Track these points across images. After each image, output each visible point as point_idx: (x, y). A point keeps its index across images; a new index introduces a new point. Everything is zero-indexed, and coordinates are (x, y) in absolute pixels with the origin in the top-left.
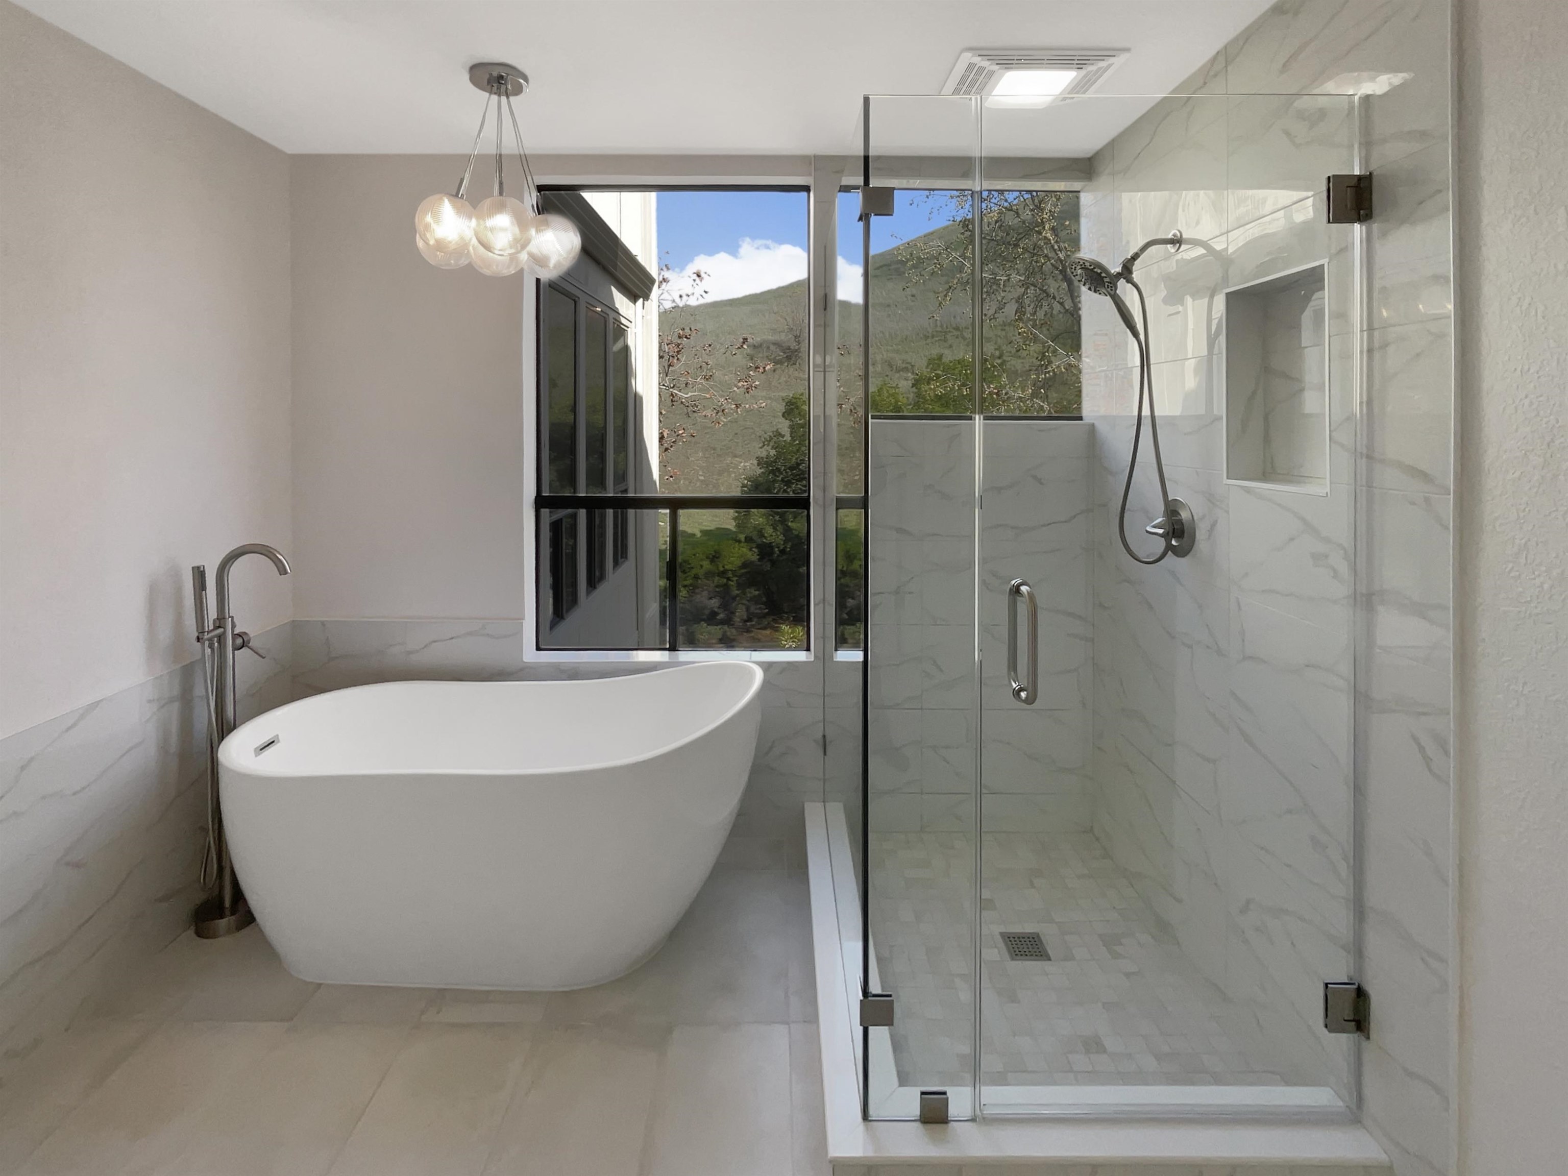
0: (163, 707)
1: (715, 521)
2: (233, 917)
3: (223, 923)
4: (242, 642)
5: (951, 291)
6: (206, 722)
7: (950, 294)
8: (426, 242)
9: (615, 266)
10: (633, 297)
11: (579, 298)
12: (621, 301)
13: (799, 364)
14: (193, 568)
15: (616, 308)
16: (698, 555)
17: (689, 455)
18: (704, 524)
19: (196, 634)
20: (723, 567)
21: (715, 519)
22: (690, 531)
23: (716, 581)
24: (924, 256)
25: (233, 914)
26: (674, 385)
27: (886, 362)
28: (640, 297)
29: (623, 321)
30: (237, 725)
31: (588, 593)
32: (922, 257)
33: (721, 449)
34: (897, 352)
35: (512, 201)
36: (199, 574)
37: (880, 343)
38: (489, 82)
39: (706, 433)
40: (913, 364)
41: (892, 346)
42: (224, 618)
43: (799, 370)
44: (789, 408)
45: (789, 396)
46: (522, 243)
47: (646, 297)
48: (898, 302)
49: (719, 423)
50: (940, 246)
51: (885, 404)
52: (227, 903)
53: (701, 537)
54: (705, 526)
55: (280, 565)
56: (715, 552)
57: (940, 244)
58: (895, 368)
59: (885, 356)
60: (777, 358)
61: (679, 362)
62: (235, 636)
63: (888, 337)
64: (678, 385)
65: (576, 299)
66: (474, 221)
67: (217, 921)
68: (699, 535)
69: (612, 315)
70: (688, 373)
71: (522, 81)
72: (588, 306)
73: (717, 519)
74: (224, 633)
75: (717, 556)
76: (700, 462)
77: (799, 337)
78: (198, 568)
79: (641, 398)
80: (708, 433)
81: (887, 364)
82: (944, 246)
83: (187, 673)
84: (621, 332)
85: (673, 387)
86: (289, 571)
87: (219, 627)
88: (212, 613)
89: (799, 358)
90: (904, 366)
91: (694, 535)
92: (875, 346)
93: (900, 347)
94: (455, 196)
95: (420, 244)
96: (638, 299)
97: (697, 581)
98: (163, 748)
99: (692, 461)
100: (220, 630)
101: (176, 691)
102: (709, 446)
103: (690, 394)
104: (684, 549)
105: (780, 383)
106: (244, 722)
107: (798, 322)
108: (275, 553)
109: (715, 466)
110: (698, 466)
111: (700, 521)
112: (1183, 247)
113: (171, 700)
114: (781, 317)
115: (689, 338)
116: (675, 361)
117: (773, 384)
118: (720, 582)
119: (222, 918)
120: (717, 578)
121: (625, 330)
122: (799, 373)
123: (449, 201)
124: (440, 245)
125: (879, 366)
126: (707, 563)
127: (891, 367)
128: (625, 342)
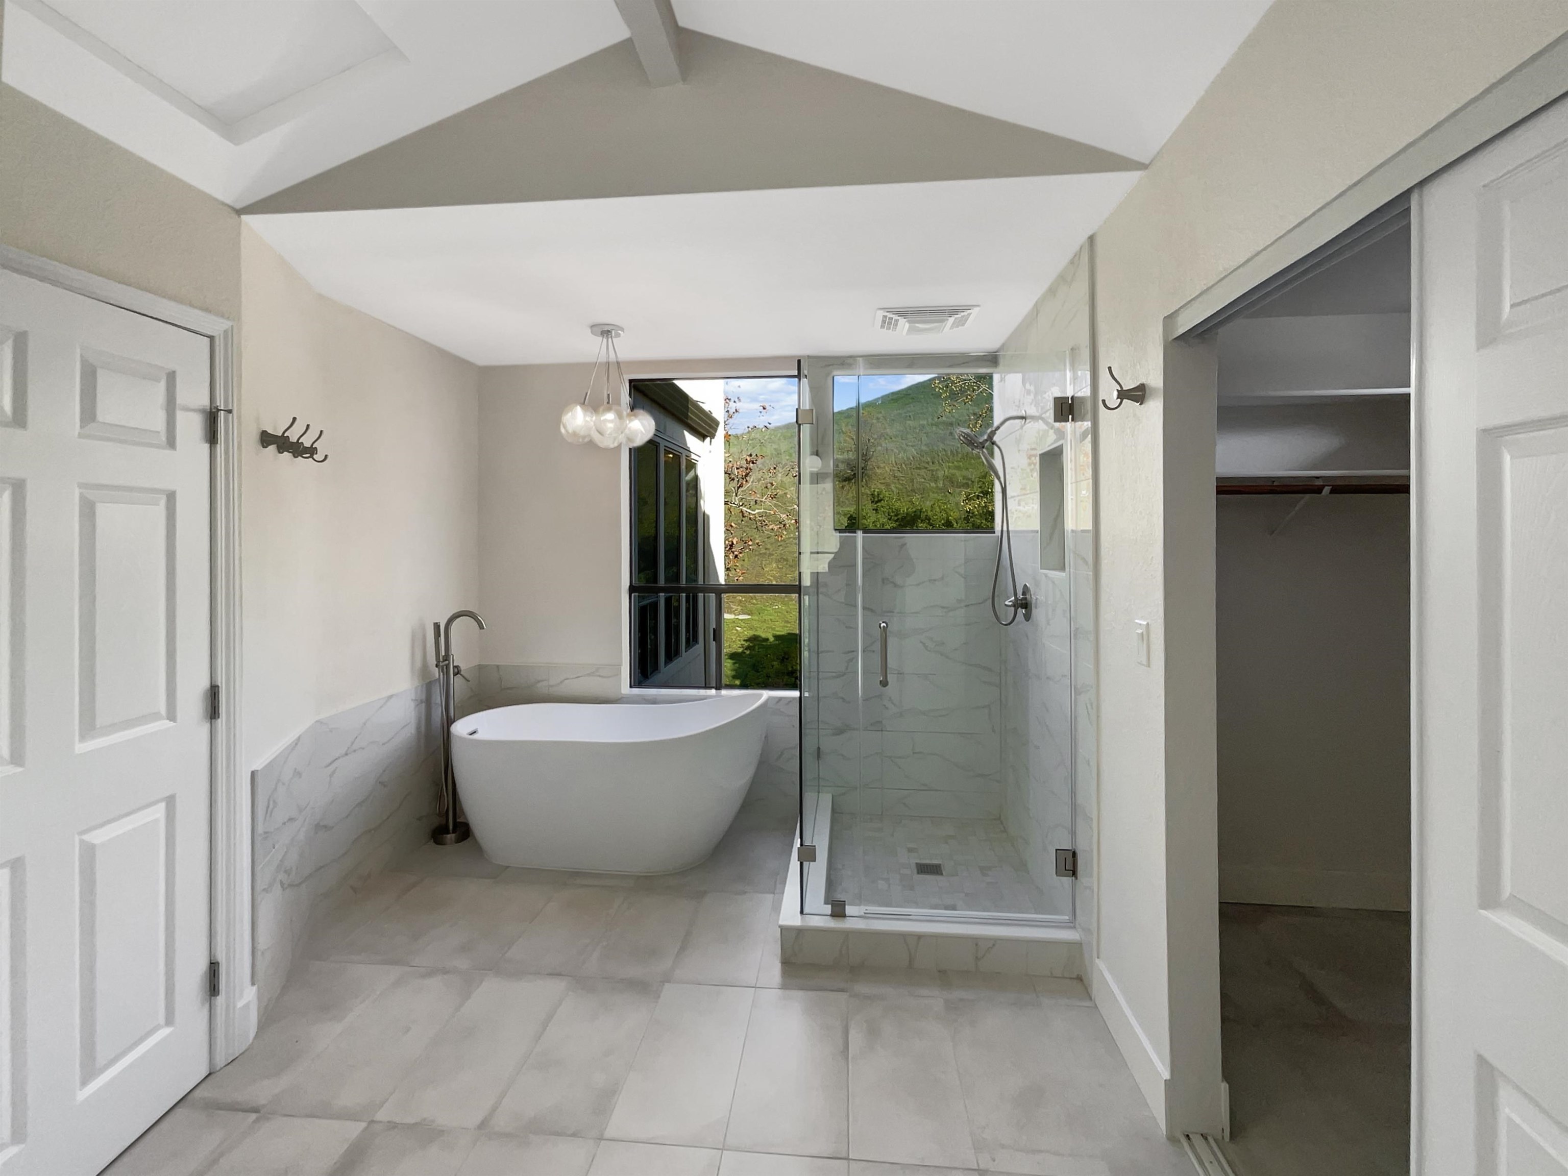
0: (418, 705)
1: (787, 627)
2: (454, 835)
3: (450, 837)
4: (457, 671)
5: (981, 419)
6: (440, 715)
7: (980, 422)
8: (567, 431)
9: (687, 417)
10: (702, 436)
11: (659, 443)
12: (691, 441)
13: (866, 480)
14: (434, 623)
15: (688, 447)
16: (769, 656)
17: (763, 566)
18: (777, 629)
19: (436, 663)
20: (792, 667)
21: (786, 625)
22: (763, 635)
23: (785, 680)
24: (956, 389)
25: (453, 833)
26: (743, 504)
27: (947, 478)
28: (707, 436)
29: (693, 456)
30: (455, 720)
31: (666, 663)
32: (955, 389)
33: (793, 560)
34: (958, 468)
35: (614, 407)
36: (437, 626)
37: (942, 460)
38: (601, 334)
39: (779, 546)
40: (973, 480)
41: (953, 463)
42: (449, 655)
43: (865, 486)
44: (850, 522)
45: (851, 511)
46: (621, 429)
47: (712, 436)
48: (961, 421)
49: (781, 537)
50: (971, 379)
51: (937, 519)
52: (451, 828)
53: (774, 641)
54: (777, 631)
55: (480, 624)
56: (785, 653)
57: (971, 378)
58: (956, 484)
59: (946, 473)
60: (845, 476)
61: (747, 483)
62: (455, 667)
63: (949, 454)
64: (746, 504)
65: (658, 444)
66: (594, 418)
67: (445, 835)
68: (772, 639)
69: (684, 453)
70: (755, 492)
71: (620, 332)
72: (667, 449)
73: (789, 625)
74: (449, 663)
75: (786, 657)
76: (774, 572)
77: (866, 455)
78: (437, 623)
79: (708, 517)
80: (781, 545)
81: (948, 480)
82: (974, 379)
83: (429, 687)
84: (691, 466)
85: (742, 505)
86: (485, 627)
87: (446, 660)
88: (443, 653)
89: (865, 475)
90: (965, 481)
91: (767, 639)
92: (937, 462)
93: (961, 464)
94: (583, 404)
95: (563, 430)
96: (706, 438)
97: (769, 679)
98: (418, 728)
99: (766, 571)
100: (447, 662)
101: (424, 697)
102: (782, 558)
103: (757, 511)
104: (759, 652)
105: (847, 499)
106: (457, 720)
107: (865, 442)
108: (477, 616)
109: (788, 576)
110: (771, 576)
111: (774, 626)
112: (1028, 421)
113: (422, 702)
114: (849, 436)
115: (756, 463)
116: (744, 483)
117: (841, 500)
118: (789, 680)
119: (448, 834)
120: (786, 677)
121: (695, 464)
122: (865, 489)
123: (580, 406)
124: (575, 434)
125: (941, 482)
126: (777, 663)
127: (952, 483)
128: (695, 473)
